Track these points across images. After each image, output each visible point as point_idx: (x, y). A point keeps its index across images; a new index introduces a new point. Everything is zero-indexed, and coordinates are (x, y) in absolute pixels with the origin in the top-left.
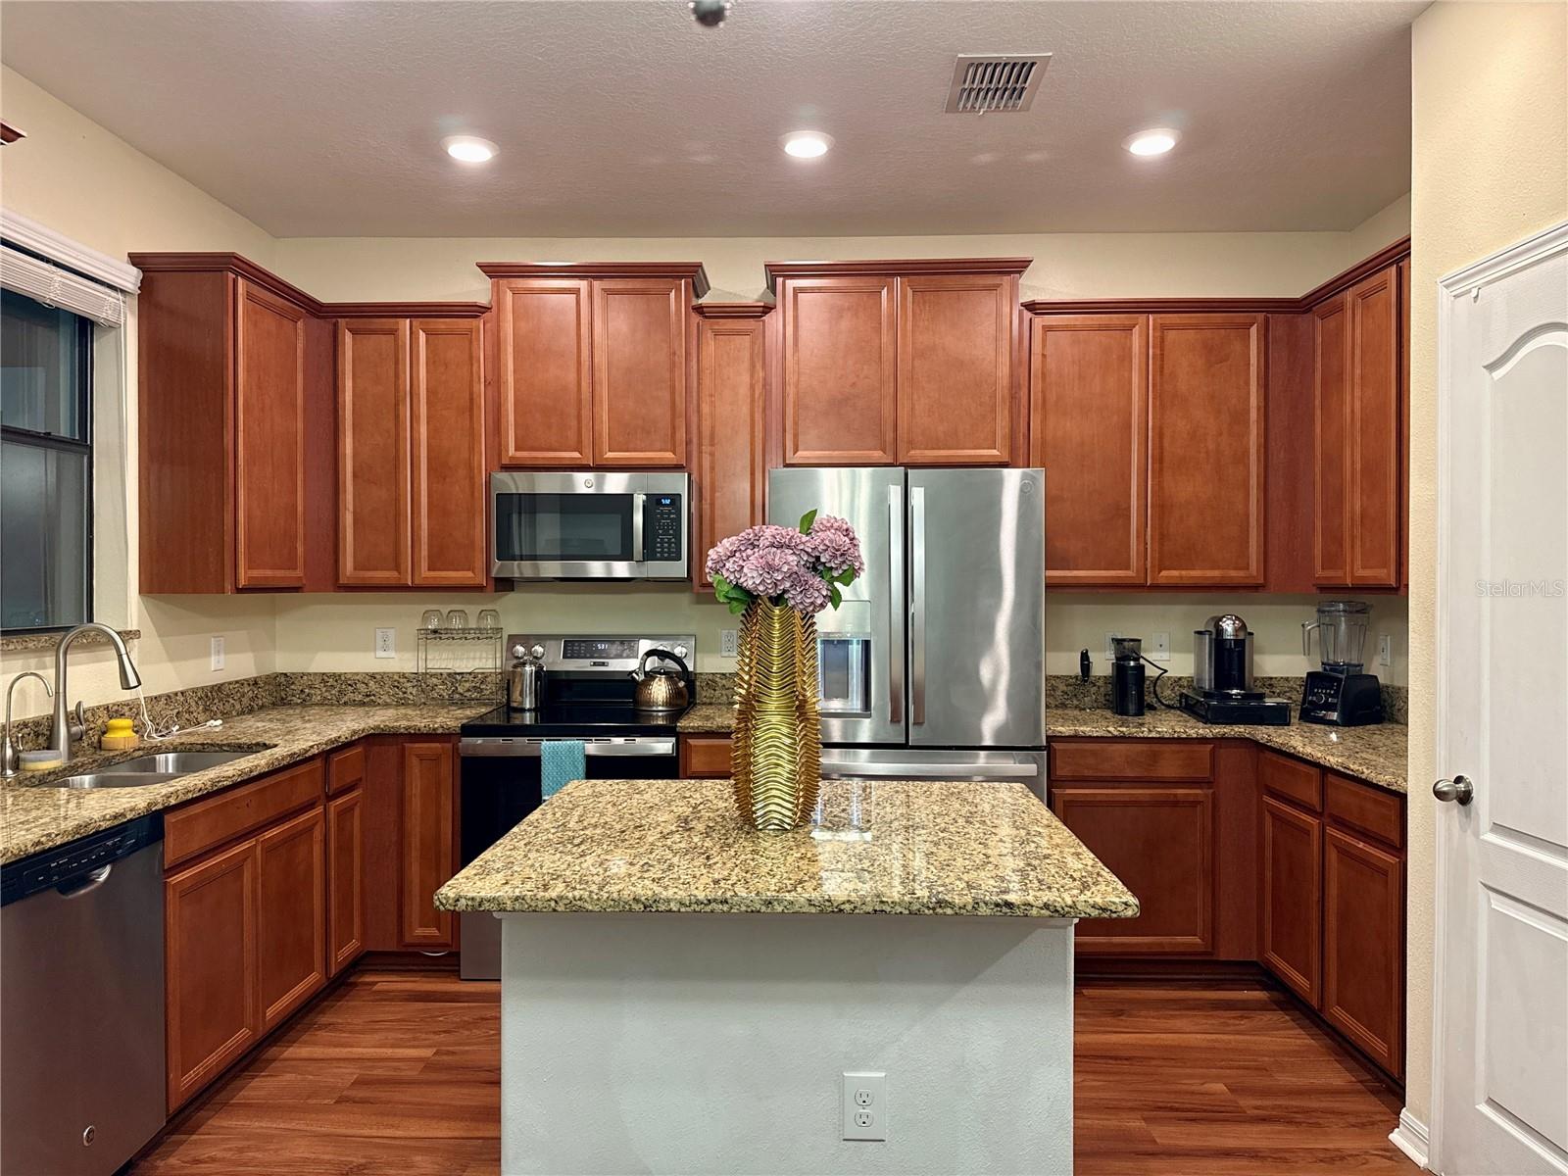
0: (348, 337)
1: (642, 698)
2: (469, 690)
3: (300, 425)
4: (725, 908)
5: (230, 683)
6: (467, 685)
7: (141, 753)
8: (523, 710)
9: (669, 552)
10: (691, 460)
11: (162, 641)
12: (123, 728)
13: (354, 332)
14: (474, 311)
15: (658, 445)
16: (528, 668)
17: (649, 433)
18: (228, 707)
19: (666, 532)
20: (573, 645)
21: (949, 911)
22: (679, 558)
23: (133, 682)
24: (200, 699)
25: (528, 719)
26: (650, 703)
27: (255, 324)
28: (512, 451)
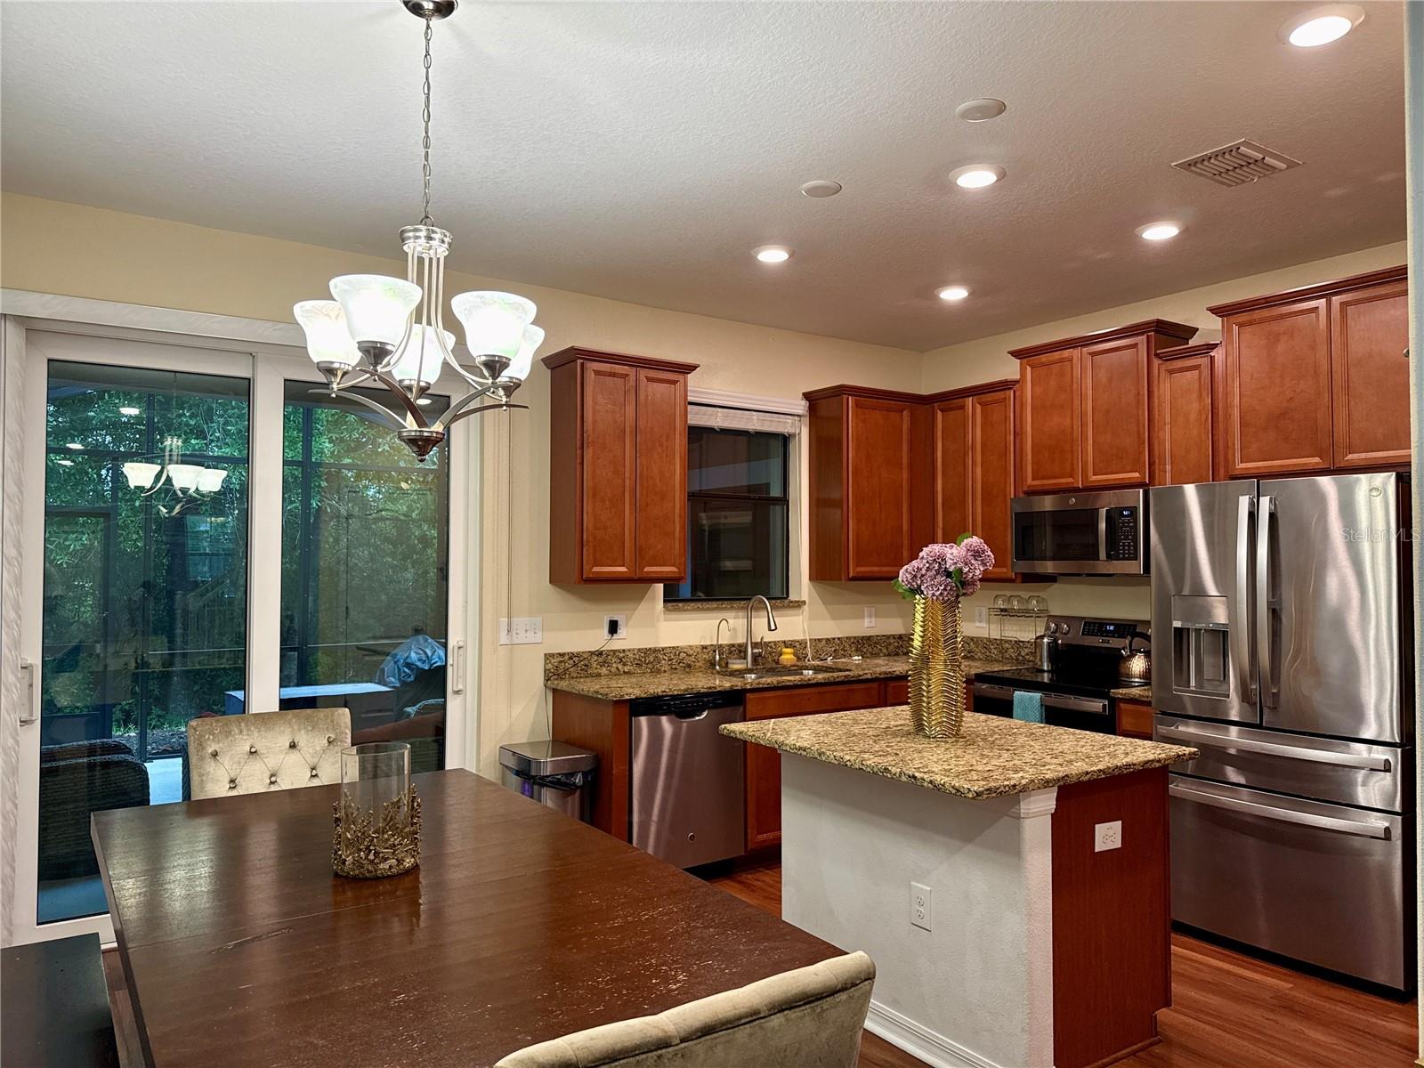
0: (939, 415)
1: (1123, 670)
2: (1027, 654)
3: (905, 476)
4: (805, 753)
5: (877, 636)
6: (1026, 650)
7: (795, 668)
8: (1043, 671)
9: (1129, 553)
10: (1154, 479)
11: (827, 609)
12: (788, 653)
13: (942, 411)
14: (1005, 385)
15: (1128, 468)
16: (1046, 640)
17: (1121, 458)
18: (876, 650)
19: (1126, 538)
20: (1089, 626)
21: (889, 776)
22: (1136, 558)
23: (773, 627)
24: (853, 643)
25: (1046, 678)
26: (1129, 676)
27: (864, 421)
28: (1030, 481)
